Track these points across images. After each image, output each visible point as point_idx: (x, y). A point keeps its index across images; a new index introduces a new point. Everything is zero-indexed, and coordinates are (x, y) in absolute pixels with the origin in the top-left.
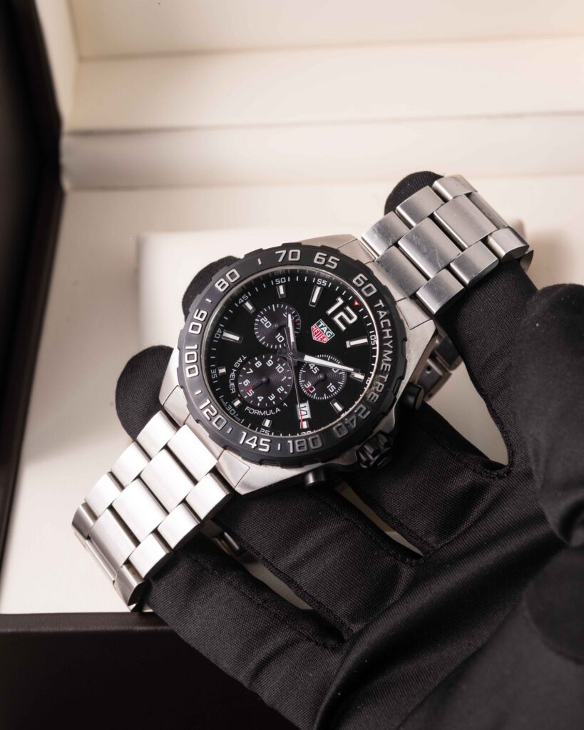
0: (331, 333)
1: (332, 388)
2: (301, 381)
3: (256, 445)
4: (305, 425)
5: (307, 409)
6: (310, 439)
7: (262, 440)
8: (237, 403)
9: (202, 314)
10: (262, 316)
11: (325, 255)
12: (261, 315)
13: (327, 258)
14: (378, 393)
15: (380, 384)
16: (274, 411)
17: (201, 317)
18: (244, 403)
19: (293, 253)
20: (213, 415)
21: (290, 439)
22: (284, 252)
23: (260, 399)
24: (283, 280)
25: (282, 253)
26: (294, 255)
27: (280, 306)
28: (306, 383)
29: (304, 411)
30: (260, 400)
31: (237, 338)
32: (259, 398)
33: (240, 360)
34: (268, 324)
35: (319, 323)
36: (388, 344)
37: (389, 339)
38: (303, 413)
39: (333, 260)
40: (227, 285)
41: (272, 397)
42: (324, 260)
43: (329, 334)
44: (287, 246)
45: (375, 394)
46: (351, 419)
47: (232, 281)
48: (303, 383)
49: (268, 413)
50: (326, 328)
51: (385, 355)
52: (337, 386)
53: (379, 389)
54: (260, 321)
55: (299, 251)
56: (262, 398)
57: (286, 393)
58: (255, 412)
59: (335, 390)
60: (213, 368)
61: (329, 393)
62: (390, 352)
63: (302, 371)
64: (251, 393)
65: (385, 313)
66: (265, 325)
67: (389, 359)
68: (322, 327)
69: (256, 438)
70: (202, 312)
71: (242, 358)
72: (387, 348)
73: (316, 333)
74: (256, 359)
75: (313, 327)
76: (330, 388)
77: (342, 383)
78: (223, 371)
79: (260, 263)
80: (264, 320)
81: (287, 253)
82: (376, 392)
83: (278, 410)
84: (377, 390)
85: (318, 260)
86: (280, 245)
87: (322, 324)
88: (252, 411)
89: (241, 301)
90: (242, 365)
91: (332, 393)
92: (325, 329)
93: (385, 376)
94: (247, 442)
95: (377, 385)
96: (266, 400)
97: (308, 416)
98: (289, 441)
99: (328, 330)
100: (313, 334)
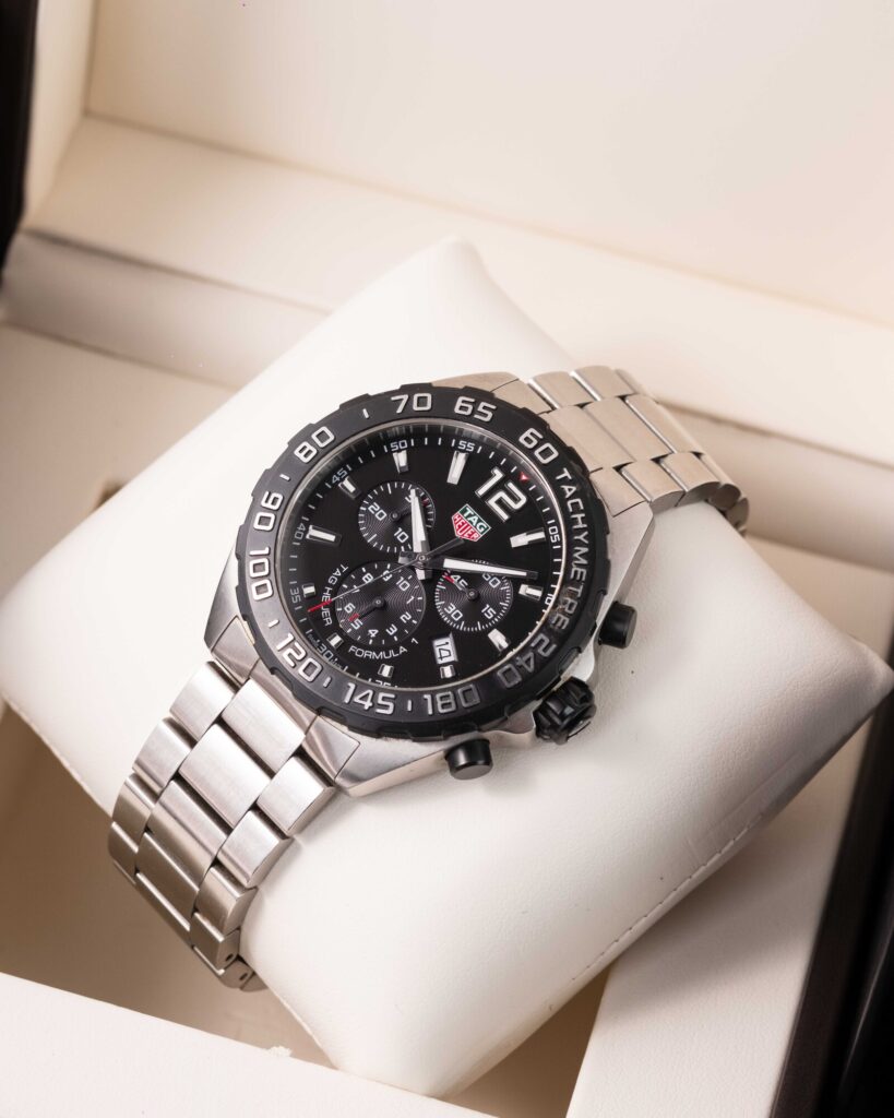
0: (485, 525)
1: (489, 612)
2: (439, 603)
3: (371, 705)
4: (448, 672)
5: (450, 647)
6: (459, 691)
7: (381, 695)
8: (336, 640)
9: (275, 499)
10: (371, 502)
11: (473, 400)
12: (369, 500)
13: (475, 405)
14: (569, 615)
15: (570, 600)
16: (397, 651)
17: (273, 503)
18: (348, 641)
19: (419, 398)
20: (299, 658)
21: (426, 692)
22: (405, 397)
23: (373, 633)
24: (403, 444)
25: (401, 400)
26: (421, 402)
27: (399, 485)
28: (446, 605)
29: (445, 650)
30: (373, 635)
31: (331, 538)
32: (370, 631)
33: (338, 573)
34: (381, 515)
35: (465, 511)
36: (581, 537)
37: (583, 530)
38: (444, 653)
39: (485, 408)
40: (315, 452)
41: (393, 630)
42: (470, 407)
43: (481, 527)
44: (408, 389)
45: (563, 618)
46: (525, 658)
47: (322, 445)
48: (443, 606)
49: (387, 654)
50: (476, 518)
51: (576, 555)
52: (498, 609)
53: (570, 609)
54: (367, 510)
55: (429, 396)
56: (377, 631)
57: (414, 622)
58: (365, 654)
59: (495, 616)
60: (294, 587)
61: (484, 621)
62: (585, 550)
63: (440, 587)
64: (357, 624)
65: (574, 489)
66: (377, 515)
67: (584, 562)
68: (470, 515)
69: (371, 692)
70: (274, 495)
71: (341, 570)
72: (580, 543)
73: (460, 527)
74: (364, 570)
75: (456, 517)
76: (486, 612)
77: (505, 605)
78: (310, 590)
79: (367, 416)
80: (375, 508)
81: (410, 400)
82: (564, 613)
83: (402, 650)
84: (566, 610)
85: (461, 408)
86: (397, 387)
87: (470, 511)
88: (360, 653)
89: (335, 479)
90: (342, 580)
91: (490, 620)
92: (474, 519)
93: (578, 587)
94: (357, 699)
95: (565, 603)
96: (382, 635)
97: (453, 658)
98: (426, 696)
99: (479, 521)
100: (456, 527)
